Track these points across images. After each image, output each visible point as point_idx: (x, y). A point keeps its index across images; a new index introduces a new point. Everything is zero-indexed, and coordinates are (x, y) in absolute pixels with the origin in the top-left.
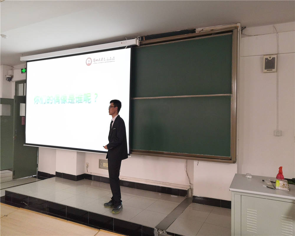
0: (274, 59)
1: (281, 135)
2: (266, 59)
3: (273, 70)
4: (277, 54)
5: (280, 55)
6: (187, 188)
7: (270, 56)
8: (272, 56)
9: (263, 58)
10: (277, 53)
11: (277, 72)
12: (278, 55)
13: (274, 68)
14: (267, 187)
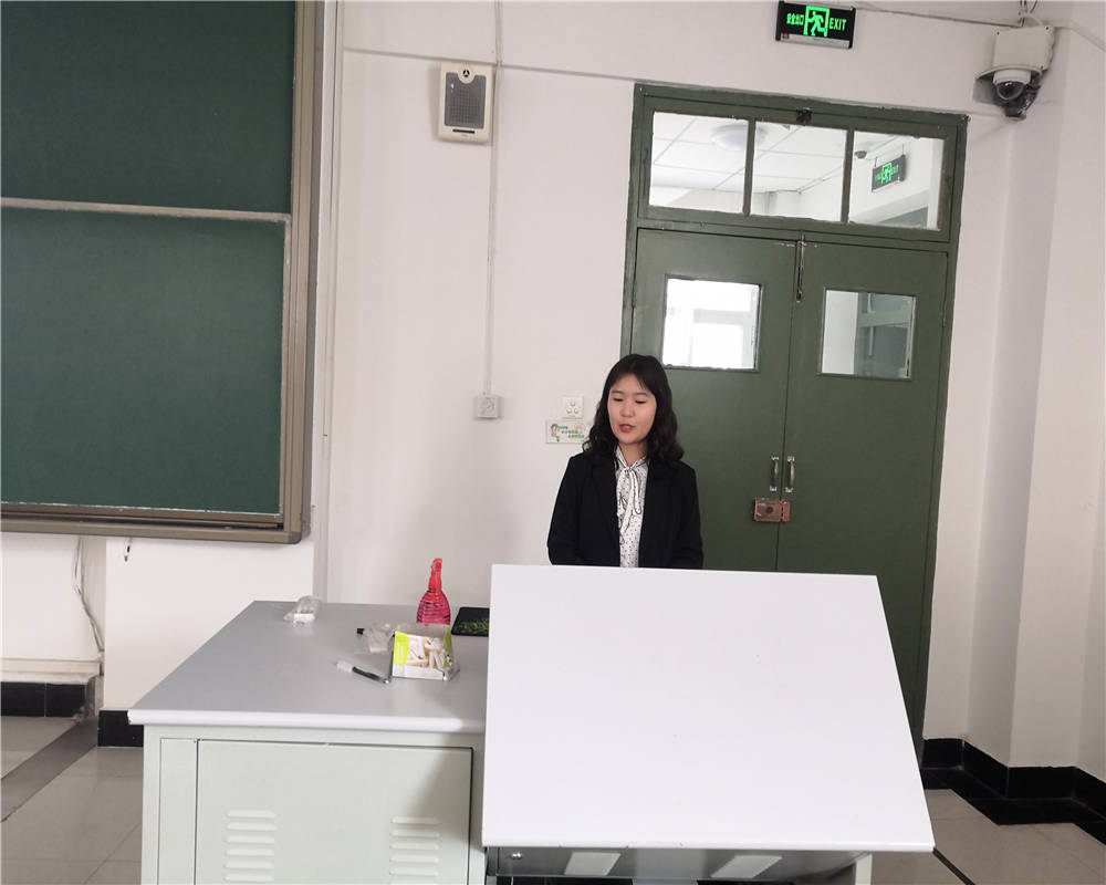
0: (480, 81)
1: (500, 417)
2: (451, 78)
3: (476, 130)
4: (495, 66)
5: (507, 71)
6: (83, 675)
7: (467, 67)
8: (476, 71)
9: (437, 72)
10: (493, 61)
11: (492, 145)
12: (499, 72)
13: (482, 127)
14: (355, 670)
